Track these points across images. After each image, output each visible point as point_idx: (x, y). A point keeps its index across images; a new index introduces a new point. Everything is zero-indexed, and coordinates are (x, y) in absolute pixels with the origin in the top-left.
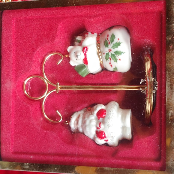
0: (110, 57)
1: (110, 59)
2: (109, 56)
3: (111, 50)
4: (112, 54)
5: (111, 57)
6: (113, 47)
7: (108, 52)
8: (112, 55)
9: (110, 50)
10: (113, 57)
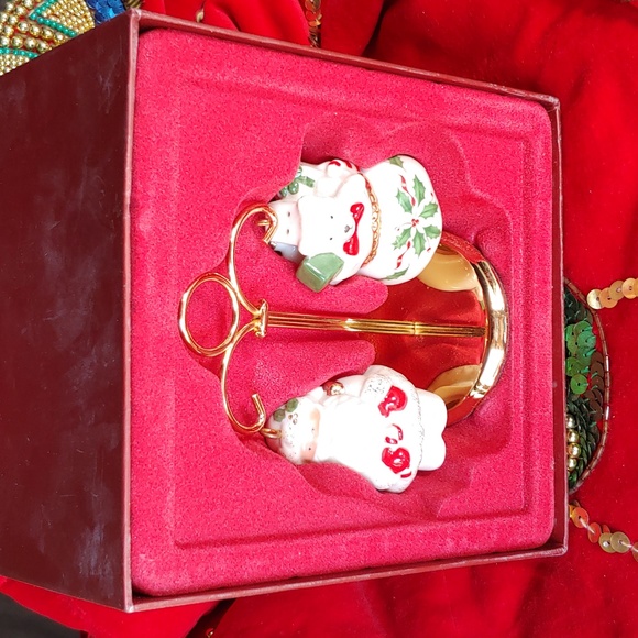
0: (411, 239)
1: (409, 245)
2: (410, 236)
3: (417, 221)
4: (417, 232)
5: (414, 240)
6: (426, 214)
7: (409, 226)
8: (419, 235)
9: (415, 222)
10: (418, 241)
